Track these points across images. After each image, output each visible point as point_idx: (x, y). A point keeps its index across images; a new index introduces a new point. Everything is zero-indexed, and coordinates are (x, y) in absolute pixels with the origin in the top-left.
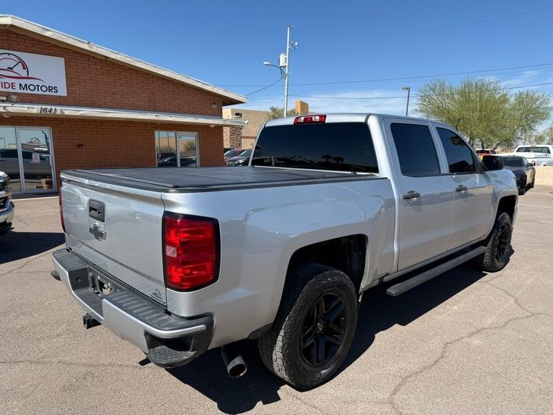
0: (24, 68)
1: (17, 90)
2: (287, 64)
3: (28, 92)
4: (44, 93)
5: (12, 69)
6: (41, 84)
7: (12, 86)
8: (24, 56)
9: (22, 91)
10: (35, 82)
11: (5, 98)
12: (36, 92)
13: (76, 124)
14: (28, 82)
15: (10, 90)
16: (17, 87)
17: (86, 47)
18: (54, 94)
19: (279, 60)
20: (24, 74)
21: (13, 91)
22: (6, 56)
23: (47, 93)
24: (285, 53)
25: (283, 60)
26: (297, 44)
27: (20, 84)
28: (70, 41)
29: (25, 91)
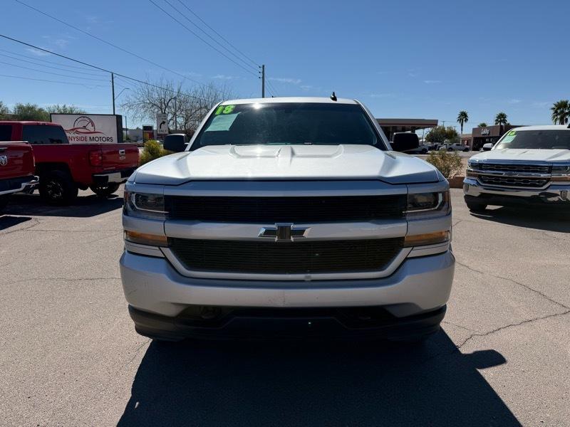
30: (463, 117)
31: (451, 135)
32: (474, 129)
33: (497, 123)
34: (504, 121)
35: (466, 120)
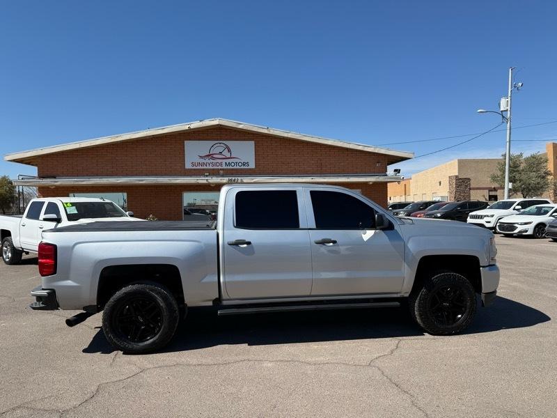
1: (224, 167)
2: (509, 108)
3: (231, 167)
5: (221, 153)
6: (238, 161)
7: (221, 164)
8: (229, 143)
9: (227, 167)
10: (234, 160)
11: (208, 174)
12: (235, 167)
14: (230, 161)
15: (220, 167)
16: (224, 164)
17: (265, 131)
18: (246, 167)
19: (499, 104)
20: (228, 155)
22: (219, 144)
23: (242, 167)
24: (506, 96)
25: (504, 104)
26: (520, 84)
28: (255, 129)
29: (228, 167)
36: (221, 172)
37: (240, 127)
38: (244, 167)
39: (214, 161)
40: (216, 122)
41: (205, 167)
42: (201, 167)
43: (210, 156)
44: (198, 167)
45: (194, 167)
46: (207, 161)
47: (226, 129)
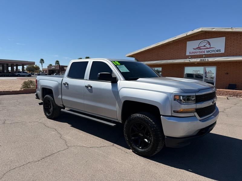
0: (209, 45)
1: (206, 53)
3: (210, 53)
4: (211, 53)
5: (205, 46)
7: (204, 52)
8: (209, 40)
9: (207, 53)
10: (212, 49)
12: (212, 53)
13: (227, 64)
14: (209, 50)
15: (203, 54)
17: (230, 30)
20: (209, 46)
21: (204, 54)
22: (204, 41)
27: (207, 51)
29: (208, 53)
30: (42, 61)
31: (37, 68)
32: (48, 66)
33: (56, 64)
34: (59, 64)
35: (44, 62)
36: (204, 56)
37: (214, 30)
38: (218, 53)
39: (200, 51)
40: (200, 30)
41: (196, 54)
42: (194, 54)
43: (199, 48)
44: (192, 54)
45: (191, 54)
46: (197, 51)
47: (209, 33)
